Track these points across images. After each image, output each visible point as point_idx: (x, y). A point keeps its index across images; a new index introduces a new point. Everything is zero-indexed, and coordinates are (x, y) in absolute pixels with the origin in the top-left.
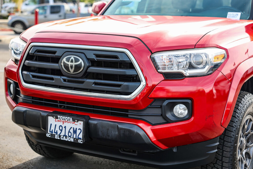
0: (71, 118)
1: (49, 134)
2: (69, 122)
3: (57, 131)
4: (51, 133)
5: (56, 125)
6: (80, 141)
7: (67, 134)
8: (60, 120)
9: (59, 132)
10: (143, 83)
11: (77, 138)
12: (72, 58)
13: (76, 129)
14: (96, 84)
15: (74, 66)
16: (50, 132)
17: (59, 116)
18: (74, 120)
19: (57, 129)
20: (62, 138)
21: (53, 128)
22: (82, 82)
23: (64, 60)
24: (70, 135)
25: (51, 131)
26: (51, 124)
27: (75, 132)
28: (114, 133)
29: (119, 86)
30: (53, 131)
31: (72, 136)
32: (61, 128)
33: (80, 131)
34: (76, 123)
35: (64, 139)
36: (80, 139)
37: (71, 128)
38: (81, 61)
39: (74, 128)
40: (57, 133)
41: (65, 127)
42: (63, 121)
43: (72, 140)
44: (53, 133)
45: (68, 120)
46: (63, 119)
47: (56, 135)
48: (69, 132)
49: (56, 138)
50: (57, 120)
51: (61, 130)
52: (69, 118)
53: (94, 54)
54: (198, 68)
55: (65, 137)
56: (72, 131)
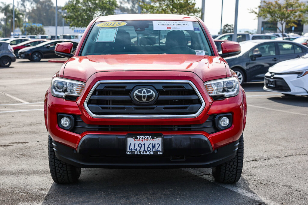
0: (150, 137)
1: (128, 152)
2: (148, 140)
3: (136, 148)
4: (131, 151)
5: (135, 144)
6: (159, 153)
7: (146, 149)
8: (139, 139)
9: (138, 149)
10: (204, 104)
11: (156, 151)
12: (144, 90)
13: (155, 144)
14: (165, 108)
15: (146, 96)
16: (129, 150)
17: (138, 137)
18: (153, 138)
19: (137, 146)
20: (142, 153)
21: (132, 147)
22: (153, 108)
23: (136, 92)
24: (149, 149)
25: (131, 149)
26: (130, 144)
27: (154, 146)
28: (186, 143)
29: (186, 108)
30: (133, 149)
31: (151, 150)
32: (140, 146)
33: (158, 145)
34: (154, 140)
35: (145, 153)
36: (159, 151)
37: (150, 144)
38: (152, 92)
39: (152, 144)
40: (136, 150)
41: (144, 144)
42: (142, 139)
43: (152, 153)
44: (133, 151)
45: (147, 138)
46: (142, 138)
47: (136, 152)
48: (148, 147)
49: (136, 154)
50: (136, 139)
51: (141, 147)
52: (148, 137)
53: (162, 86)
54: (229, 91)
55: (145, 152)
56: (151, 146)
